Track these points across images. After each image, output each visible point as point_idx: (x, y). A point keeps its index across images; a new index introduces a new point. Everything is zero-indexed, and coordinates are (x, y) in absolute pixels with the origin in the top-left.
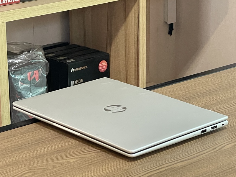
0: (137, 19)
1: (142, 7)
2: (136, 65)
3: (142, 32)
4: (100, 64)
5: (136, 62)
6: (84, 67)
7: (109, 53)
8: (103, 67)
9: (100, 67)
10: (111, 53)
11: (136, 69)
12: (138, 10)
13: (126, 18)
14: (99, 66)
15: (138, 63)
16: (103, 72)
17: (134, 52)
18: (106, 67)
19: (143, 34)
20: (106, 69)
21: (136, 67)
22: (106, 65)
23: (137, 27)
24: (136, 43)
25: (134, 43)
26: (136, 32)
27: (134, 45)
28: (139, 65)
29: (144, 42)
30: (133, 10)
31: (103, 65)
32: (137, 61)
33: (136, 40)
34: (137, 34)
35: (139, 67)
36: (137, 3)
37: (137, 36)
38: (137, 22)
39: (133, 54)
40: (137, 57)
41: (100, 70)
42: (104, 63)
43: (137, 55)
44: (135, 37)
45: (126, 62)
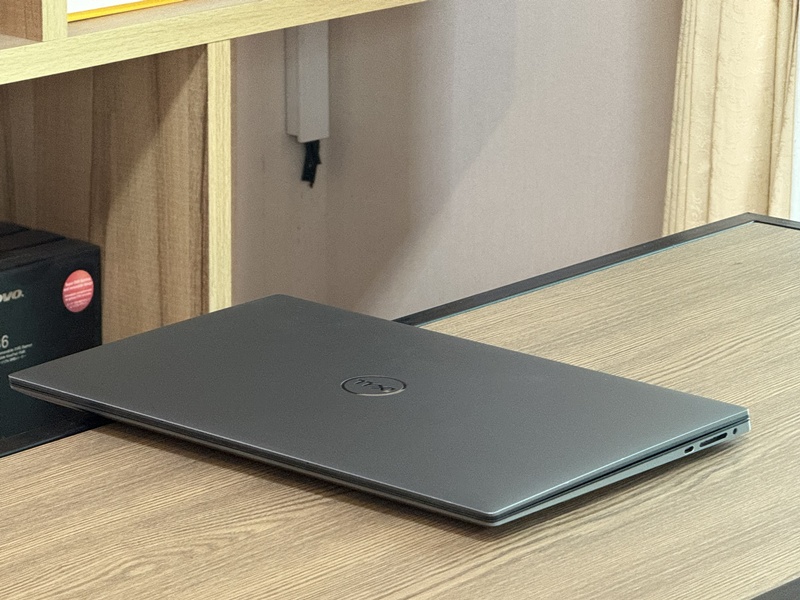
0: (199, 122)
1: (217, 82)
2: (199, 283)
3: (218, 169)
4: (67, 284)
5: (199, 273)
6: (13, 295)
7: (101, 245)
8: (80, 294)
9: (68, 293)
10: (108, 246)
11: (198, 299)
12: (204, 91)
13: (159, 121)
14: (65, 290)
15: (204, 277)
16: (77, 311)
17: (188, 239)
18: (90, 292)
19: (221, 175)
20: (89, 299)
21: (199, 292)
22: (89, 287)
23: (201, 151)
24: (198, 205)
25: (191, 209)
26: (197, 164)
27: (187, 212)
28: (207, 283)
29: (225, 203)
30: (185, 91)
31: (78, 289)
32: (202, 271)
33: (196, 196)
34: (199, 177)
35: (207, 290)
36: (198, 69)
37: (200, 184)
38: (199, 132)
39: (187, 246)
40: (199, 257)
41: (67, 305)
42: (82, 281)
43: (200, 249)
44: (191, 188)
45: (160, 273)
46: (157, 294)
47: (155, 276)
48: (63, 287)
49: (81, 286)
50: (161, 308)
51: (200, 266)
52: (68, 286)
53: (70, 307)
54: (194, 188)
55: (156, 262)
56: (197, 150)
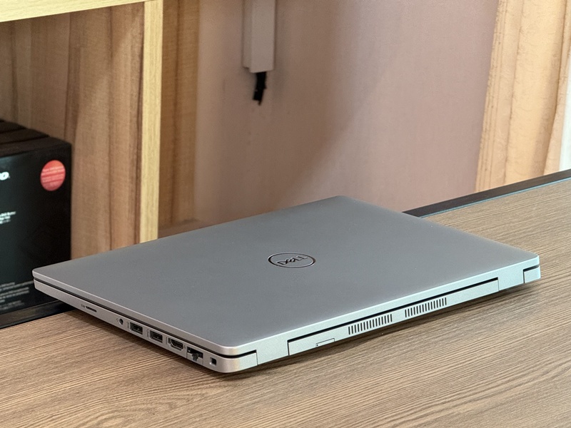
0: (137, 59)
1: (151, 30)
2: (135, 175)
3: (151, 92)
4: (44, 170)
5: (135, 168)
7: (72, 143)
8: (54, 178)
9: (44, 176)
10: (76, 143)
11: (135, 187)
12: (141, 36)
13: (112, 56)
14: (43, 174)
15: (138, 171)
16: (51, 190)
17: (128, 143)
18: (62, 177)
19: (153, 97)
20: (62, 182)
21: (134, 181)
23: (138, 79)
24: (135, 119)
25: (131, 121)
26: (135, 94)
27: (128, 124)
28: (140, 176)
29: (155, 119)
31: (53, 174)
32: (137, 167)
33: (135, 112)
34: (137, 99)
35: (140, 181)
36: (138, 20)
37: (137, 104)
38: (137, 66)
39: (128, 148)
40: (135, 157)
41: (44, 186)
42: (57, 168)
43: (136, 151)
44: (131, 106)
45: (110, 166)
46: (107, 181)
47: (106, 168)
48: (40, 171)
49: (55, 172)
50: (110, 191)
51: (135, 163)
52: (45, 172)
53: (46, 187)
54: (134, 107)
55: (107, 158)
56: (136, 79)
